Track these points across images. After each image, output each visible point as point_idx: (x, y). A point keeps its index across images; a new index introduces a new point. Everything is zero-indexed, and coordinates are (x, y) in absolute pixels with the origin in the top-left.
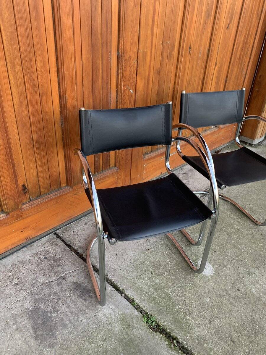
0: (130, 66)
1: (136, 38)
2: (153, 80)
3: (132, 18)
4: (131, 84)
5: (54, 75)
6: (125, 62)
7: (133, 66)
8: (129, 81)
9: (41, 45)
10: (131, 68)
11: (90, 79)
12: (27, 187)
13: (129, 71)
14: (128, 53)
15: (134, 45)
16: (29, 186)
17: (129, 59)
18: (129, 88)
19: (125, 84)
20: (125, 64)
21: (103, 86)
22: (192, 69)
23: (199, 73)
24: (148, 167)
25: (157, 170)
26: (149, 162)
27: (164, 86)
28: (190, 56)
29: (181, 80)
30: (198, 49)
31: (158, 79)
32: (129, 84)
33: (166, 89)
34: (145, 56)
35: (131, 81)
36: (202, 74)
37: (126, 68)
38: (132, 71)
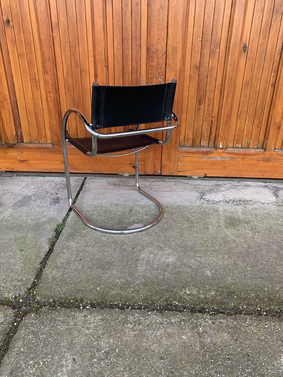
0: (157, 58)
1: (164, 34)
2: (191, 74)
3: (158, 18)
4: (159, 73)
5: (91, 59)
6: (152, 54)
7: (161, 58)
8: (157, 71)
9: (83, 38)
10: (158, 59)
11: (121, 65)
12: (69, 133)
14: (155, 46)
15: (161, 40)
16: (71, 133)
17: (156, 52)
18: (157, 76)
19: (152, 72)
20: (152, 56)
21: (133, 72)
22: (252, 69)
23: (265, 75)
24: (184, 160)
25: (198, 169)
26: (185, 155)
27: (207, 82)
28: (246, 55)
29: (229, 78)
30: (260, 48)
31: (197, 74)
32: (157, 73)
33: (209, 85)
34: (175, 50)
35: (160, 70)
36: (272, 77)
37: (152, 59)
38: (159, 62)
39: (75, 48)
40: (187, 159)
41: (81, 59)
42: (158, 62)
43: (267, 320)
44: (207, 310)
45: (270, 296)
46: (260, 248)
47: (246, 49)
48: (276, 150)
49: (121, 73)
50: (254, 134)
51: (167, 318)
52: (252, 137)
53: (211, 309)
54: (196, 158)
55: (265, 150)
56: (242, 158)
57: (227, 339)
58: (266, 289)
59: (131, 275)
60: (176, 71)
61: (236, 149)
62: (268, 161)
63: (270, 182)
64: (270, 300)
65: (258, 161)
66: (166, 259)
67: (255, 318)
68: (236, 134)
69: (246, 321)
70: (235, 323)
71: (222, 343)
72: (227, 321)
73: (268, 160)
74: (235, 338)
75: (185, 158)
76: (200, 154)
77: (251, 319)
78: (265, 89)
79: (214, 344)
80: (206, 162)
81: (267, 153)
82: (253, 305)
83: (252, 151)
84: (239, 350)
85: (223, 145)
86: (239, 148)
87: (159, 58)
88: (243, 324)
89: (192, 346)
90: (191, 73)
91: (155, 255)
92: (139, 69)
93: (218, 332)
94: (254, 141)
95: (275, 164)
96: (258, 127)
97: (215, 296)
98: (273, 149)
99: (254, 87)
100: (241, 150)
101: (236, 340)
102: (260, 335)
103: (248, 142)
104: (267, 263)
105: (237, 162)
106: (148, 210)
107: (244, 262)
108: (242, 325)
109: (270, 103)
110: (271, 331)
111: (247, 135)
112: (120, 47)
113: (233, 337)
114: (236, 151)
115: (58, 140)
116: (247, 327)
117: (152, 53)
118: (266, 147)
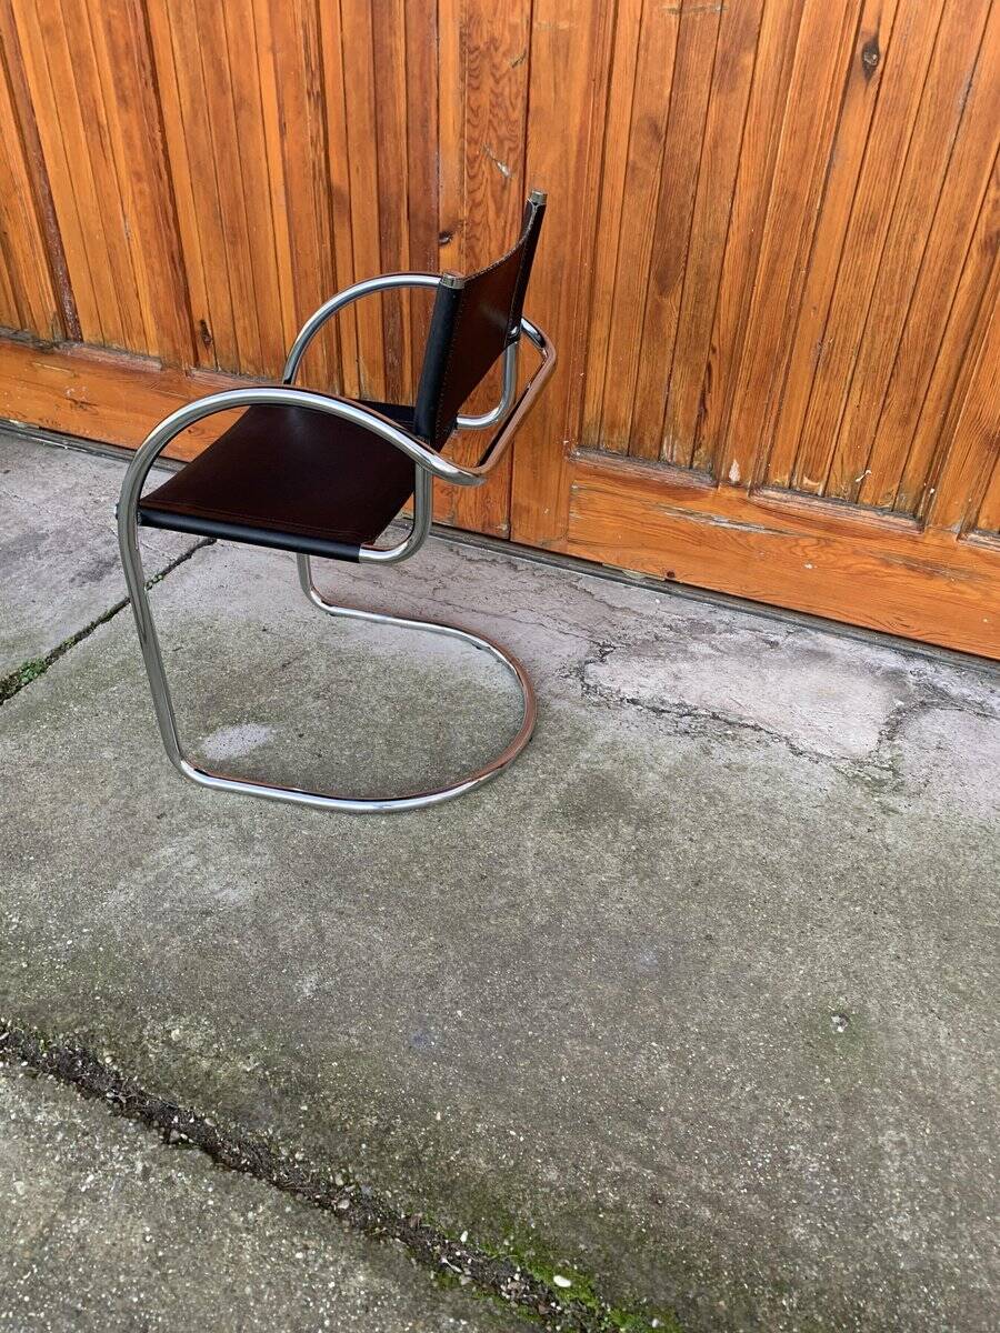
0: (494, 76)
2: (631, 158)
4: (501, 142)
6: (472, 57)
7: (510, 80)
8: (492, 130)
10: (497, 82)
11: (367, 91)
12: (210, 331)
13: (492, 91)
14: (485, 26)
16: (216, 331)
17: (488, 49)
18: (493, 154)
19: (476, 134)
20: (474, 66)
21: (410, 125)
22: (896, 161)
23: (956, 193)
24: (591, 501)
25: (643, 546)
26: (598, 485)
27: (694, 198)
28: (872, 90)
29: (783, 192)
30: (945, 61)
31: (656, 158)
32: (494, 142)
33: (704, 214)
34: (561, 45)
35: (503, 131)
36: (988, 207)
37: (477, 77)
38: (502, 94)
39: (213, 13)
40: (602, 502)
41: (232, 57)
42: (497, 96)
43: (324, 1234)
44: (176, 1119)
45: (426, 1146)
46: (590, 943)
47: (878, 59)
48: (972, 536)
49: (369, 126)
50: (884, 449)
51: (31, 1100)
52: (873, 461)
53: (192, 1120)
54: (637, 503)
55: (922, 524)
56: (819, 539)
57: (136, 1248)
58: (439, 1118)
59: (69, 912)
60: (565, 139)
61: (800, 499)
62: (931, 575)
63: (930, 660)
64: (413, 1162)
65: (888, 565)
66: (221, 890)
67: (293, 1208)
68: (806, 437)
69: (255, 1209)
70: (211, 1202)
71: (108, 1254)
72: (195, 1183)
73: (930, 569)
74: (160, 1254)
75: (595, 495)
76: (653, 492)
77: (277, 1208)
78: (952, 257)
79: (82, 1248)
80: (674, 525)
81: (931, 539)
82: (332, 1159)
83: (866, 518)
84: (135, 1300)
85: (743, 471)
86: (812, 494)
87: (502, 77)
88: (234, 1215)
89: (15, 1224)
90: (631, 150)
91: (206, 861)
92: (434, 117)
93: (131, 1211)
94: (881, 481)
95: (959, 592)
96: (906, 420)
97: (244, 1077)
98: (956, 529)
99: (898, 243)
100: (821, 504)
101: (158, 1263)
102: (249, 1276)
103: (854, 475)
104: (546, 1015)
105: (798, 551)
106: (345, 676)
107: (468, 979)
108: (227, 1215)
109: (968, 324)
110: (300, 1278)
111: (854, 452)
112: (362, 19)
113: (158, 1247)
114: (796, 504)
115: (176, 352)
116: (236, 1230)
117: (476, 53)
118: (926, 511)
